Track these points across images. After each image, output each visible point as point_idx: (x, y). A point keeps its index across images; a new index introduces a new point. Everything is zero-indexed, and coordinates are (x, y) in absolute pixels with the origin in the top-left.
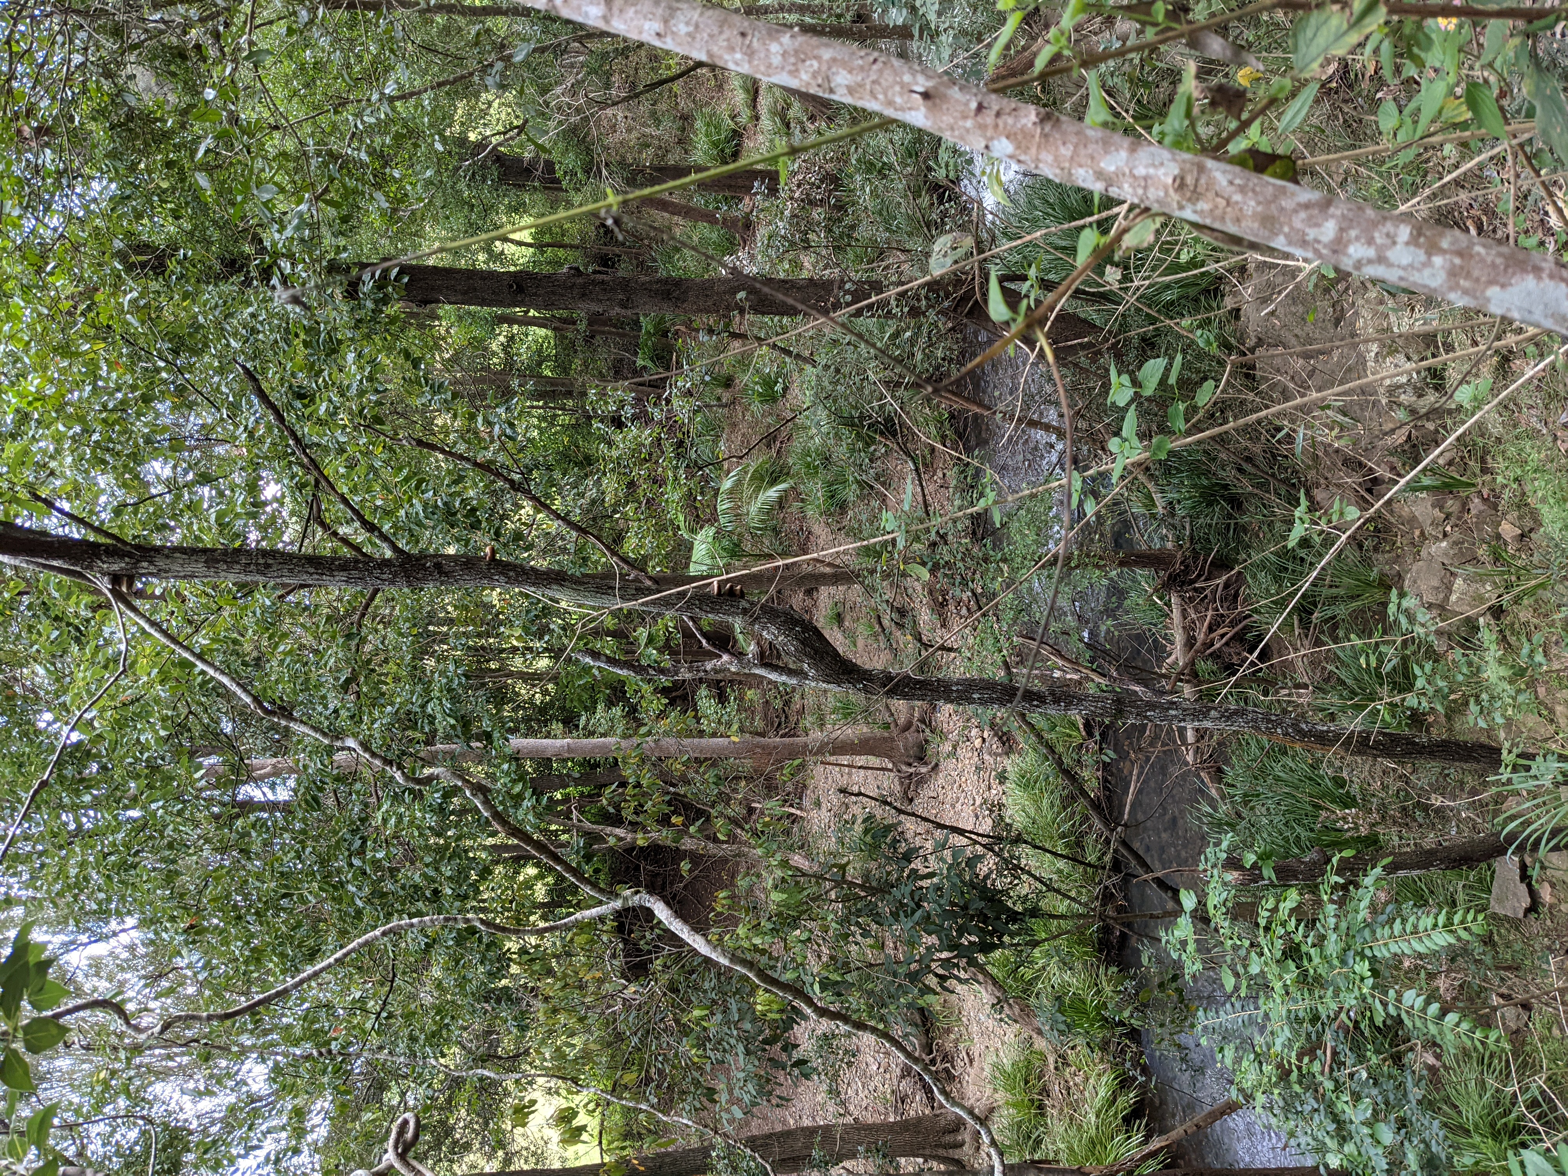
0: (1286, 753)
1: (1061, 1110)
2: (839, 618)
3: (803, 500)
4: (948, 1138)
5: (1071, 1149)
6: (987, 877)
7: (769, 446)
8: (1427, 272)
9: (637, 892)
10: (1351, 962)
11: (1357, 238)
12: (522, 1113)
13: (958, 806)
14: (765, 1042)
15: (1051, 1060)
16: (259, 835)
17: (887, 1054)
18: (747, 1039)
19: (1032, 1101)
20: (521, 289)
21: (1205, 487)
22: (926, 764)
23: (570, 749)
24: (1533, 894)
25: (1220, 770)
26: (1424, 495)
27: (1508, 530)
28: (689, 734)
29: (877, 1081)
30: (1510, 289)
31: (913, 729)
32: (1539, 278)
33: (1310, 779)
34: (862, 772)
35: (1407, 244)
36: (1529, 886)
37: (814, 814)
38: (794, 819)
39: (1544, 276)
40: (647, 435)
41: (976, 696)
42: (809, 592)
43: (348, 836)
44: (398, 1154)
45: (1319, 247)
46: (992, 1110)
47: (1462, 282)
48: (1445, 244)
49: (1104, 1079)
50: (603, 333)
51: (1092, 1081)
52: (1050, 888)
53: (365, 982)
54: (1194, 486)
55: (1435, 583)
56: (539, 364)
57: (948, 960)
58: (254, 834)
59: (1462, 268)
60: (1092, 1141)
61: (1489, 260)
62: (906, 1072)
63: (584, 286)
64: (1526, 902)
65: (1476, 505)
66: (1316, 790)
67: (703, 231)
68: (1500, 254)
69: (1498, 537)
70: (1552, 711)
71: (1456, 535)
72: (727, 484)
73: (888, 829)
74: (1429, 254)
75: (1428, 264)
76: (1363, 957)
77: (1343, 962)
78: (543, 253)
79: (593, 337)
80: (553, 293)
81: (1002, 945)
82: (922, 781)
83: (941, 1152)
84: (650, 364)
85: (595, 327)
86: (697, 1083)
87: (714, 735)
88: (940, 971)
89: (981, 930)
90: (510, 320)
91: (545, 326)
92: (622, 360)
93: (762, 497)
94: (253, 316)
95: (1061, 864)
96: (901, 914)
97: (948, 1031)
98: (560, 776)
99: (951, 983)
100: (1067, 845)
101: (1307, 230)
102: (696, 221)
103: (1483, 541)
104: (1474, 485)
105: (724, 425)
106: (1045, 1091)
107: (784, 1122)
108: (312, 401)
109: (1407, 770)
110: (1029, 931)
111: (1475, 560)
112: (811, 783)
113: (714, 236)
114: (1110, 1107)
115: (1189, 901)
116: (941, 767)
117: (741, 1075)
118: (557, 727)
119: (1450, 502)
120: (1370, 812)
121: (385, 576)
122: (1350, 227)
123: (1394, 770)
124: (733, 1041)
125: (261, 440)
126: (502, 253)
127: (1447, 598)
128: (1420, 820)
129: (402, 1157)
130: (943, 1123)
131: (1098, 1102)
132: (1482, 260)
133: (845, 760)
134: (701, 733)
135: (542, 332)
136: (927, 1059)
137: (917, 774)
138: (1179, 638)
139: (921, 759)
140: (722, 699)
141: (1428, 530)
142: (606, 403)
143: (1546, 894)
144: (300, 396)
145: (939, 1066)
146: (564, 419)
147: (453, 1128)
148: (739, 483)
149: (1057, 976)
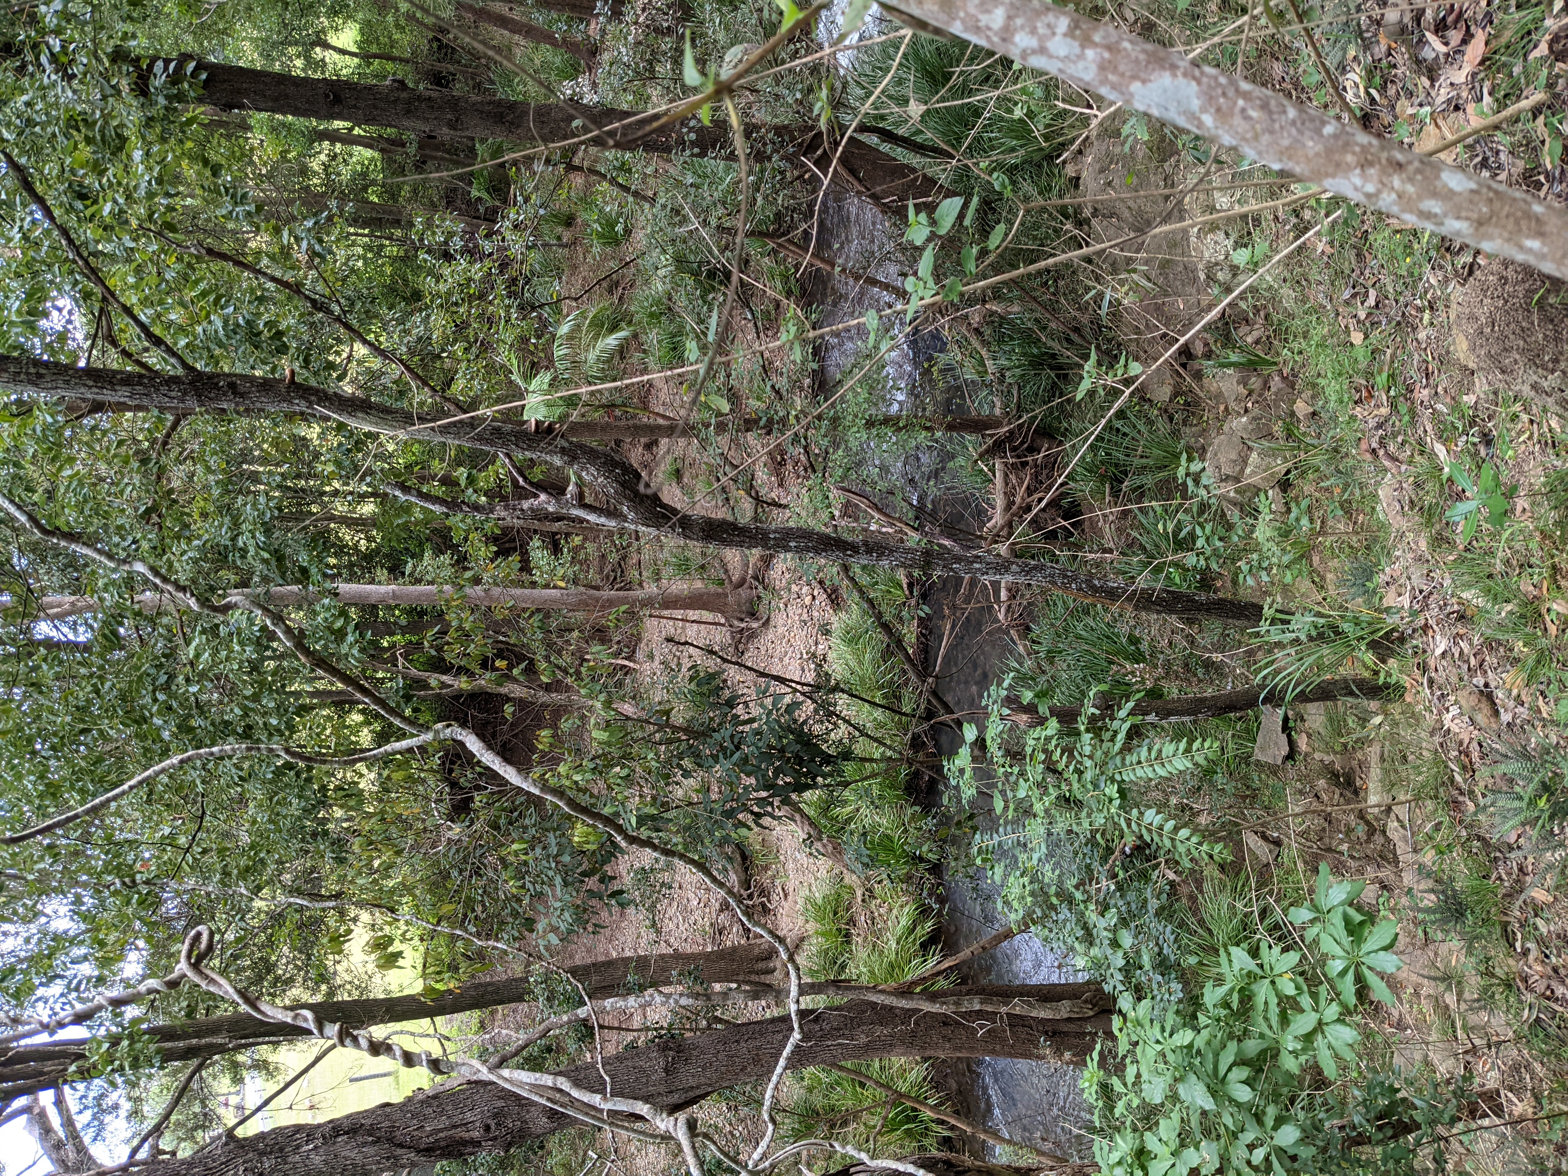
0: (1088, 613)
1: (866, 938)
2: (678, 474)
3: (645, 351)
4: (761, 965)
5: (872, 972)
6: (805, 722)
7: (610, 292)
8: (1081, 65)
9: (448, 726)
10: (1102, 785)
11: (1022, 27)
12: (338, 941)
13: (786, 660)
14: (584, 874)
15: (859, 893)
16: (51, 668)
17: (708, 890)
18: (566, 872)
19: (839, 930)
20: (338, 100)
21: (1034, 356)
22: (757, 619)
23: (395, 595)
24: (1291, 743)
25: (1028, 629)
26: (1230, 371)
27: (1301, 408)
28: (521, 584)
29: (697, 915)
30: (1149, 85)
31: (746, 585)
32: (1175, 76)
33: (1108, 637)
34: (695, 626)
35: (1065, 35)
36: (1289, 736)
37: (647, 666)
38: (627, 671)
39: (1179, 74)
40: (477, 271)
41: (792, 544)
42: (649, 447)
43: (153, 671)
44: (190, 964)
45: (989, 33)
46: (802, 939)
47: (1110, 77)
48: (1097, 38)
49: (906, 910)
50: (435, 158)
51: (895, 912)
52: (863, 734)
53: (175, 819)
54: (1024, 354)
55: (1234, 456)
56: (365, 189)
57: (764, 799)
58: (45, 667)
59: (1110, 62)
60: (891, 964)
61: (1134, 55)
62: (725, 907)
63: (409, 102)
64: (1285, 750)
65: (1276, 382)
66: (1114, 647)
67: (545, 54)
68: (1144, 51)
69: (1293, 414)
70: (1323, 578)
71: (1256, 411)
72: (564, 329)
73: (711, 676)
74: (1083, 47)
75: (1081, 57)
76: (1113, 780)
77: (1096, 786)
78: (369, 64)
79: (424, 162)
80: (375, 107)
81: (815, 786)
82: (753, 635)
83: (754, 978)
84: (485, 196)
85: (427, 152)
86: (515, 914)
87: (547, 586)
88: (756, 809)
89: (796, 771)
90: (333, 137)
91: (370, 146)
92: (455, 190)
93: (600, 345)
94: (28, 104)
95: (878, 714)
96: (721, 755)
97: (766, 868)
98: (386, 623)
99: (766, 821)
100: (885, 696)
101: (981, 17)
102: (538, 42)
103: (1279, 417)
104: (1275, 364)
105: (563, 266)
106: (852, 922)
107: (607, 954)
108: (95, 202)
109: (1194, 631)
110: (841, 773)
111: (1270, 436)
112: (646, 636)
113: (558, 60)
114: (910, 934)
115: (970, 733)
116: (772, 623)
117: (558, 904)
118: (382, 574)
119: (1253, 379)
120: (1156, 667)
121: (173, 394)
122: (1017, 16)
123: (1183, 630)
124: (551, 873)
125: (37, 244)
126: (323, 60)
127: (1242, 471)
128: (1201, 675)
129: (195, 966)
130: (757, 951)
131: (899, 930)
132: (1128, 56)
133: (679, 614)
134: (534, 585)
135: (368, 153)
136: (745, 894)
137: (748, 629)
138: (1000, 502)
139: (753, 615)
140: (556, 550)
141: (1232, 405)
142: (434, 233)
143: (1303, 743)
144: (82, 197)
145: (756, 900)
146: (392, 250)
147: (275, 965)
148: (577, 327)
149: (868, 816)
